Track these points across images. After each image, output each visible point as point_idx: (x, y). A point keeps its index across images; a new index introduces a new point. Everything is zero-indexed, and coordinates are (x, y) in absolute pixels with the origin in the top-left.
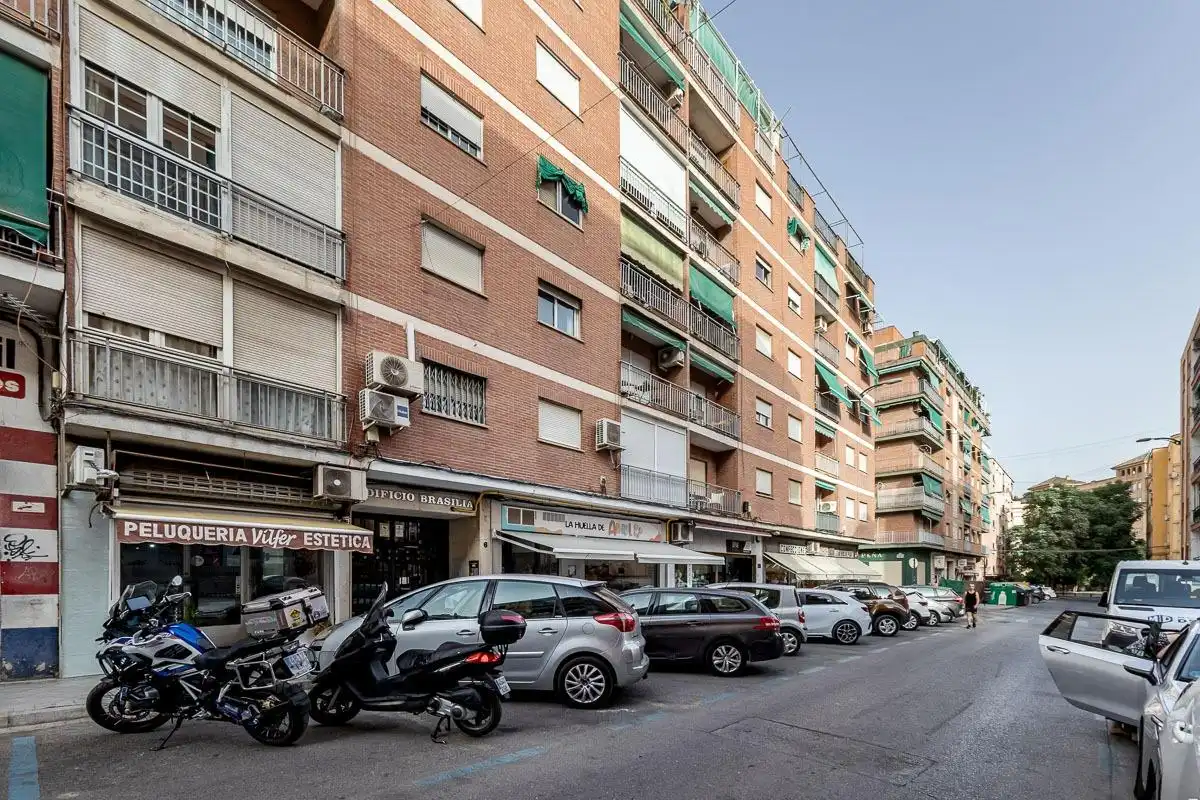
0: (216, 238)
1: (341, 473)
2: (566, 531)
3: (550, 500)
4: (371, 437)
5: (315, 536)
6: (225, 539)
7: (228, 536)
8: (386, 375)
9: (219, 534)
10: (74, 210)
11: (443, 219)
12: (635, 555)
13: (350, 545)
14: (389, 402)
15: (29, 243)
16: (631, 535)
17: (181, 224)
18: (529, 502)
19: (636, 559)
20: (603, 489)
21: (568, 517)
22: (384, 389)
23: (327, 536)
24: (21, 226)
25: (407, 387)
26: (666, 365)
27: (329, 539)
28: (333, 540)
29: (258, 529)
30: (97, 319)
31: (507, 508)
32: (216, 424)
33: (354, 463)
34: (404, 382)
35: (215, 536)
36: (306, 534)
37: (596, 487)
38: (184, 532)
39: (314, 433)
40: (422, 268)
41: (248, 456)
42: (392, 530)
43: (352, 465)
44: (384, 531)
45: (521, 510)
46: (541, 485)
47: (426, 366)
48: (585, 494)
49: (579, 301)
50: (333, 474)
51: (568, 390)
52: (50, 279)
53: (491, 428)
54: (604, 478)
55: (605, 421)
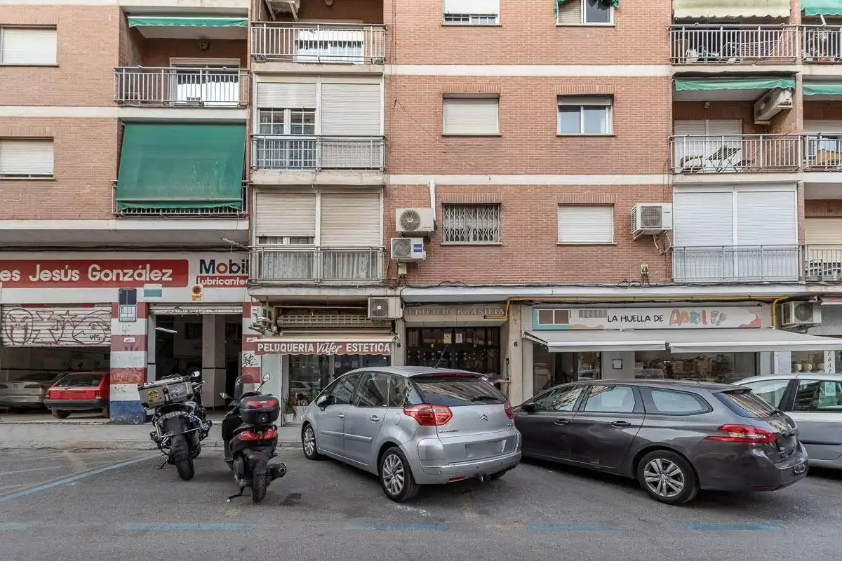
0: (313, 173)
1: (383, 301)
2: (607, 325)
3: (577, 297)
4: (402, 271)
5: (353, 346)
6: (303, 351)
7: (304, 349)
8: (404, 224)
9: (300, 348)
10: (253, 186)
11: (461, 90)
12: (667, 344)
13: (376, 351)
14: (407, 243)
15: (235, 211)
16: (705, 322)
17: (297, 172)
18: (560, 303)
19: (668, 350)
20: (645, 277)
21: (611, 313)
22: (404, 235)
23: (360, 345)
24: (232, 204)
25: (420, 229)
26: (767, 115)
27: (362, 347)
28: (365, 348)
29: (320, 343)
30: (263, 239)
31: (537, 310)
32: (312, 283)
33: (389, 292)
34: (418, 225)
35: (297, 349)
36: (348, 344)
37: (635, 276)
38: (283, 347)
39: (367, 277)
40: (442, 136)
41: (330, 298)
42: (453, 338)
43: (388, 294)
44: (447, 339)
45: (554, 310)
46: (560, 286)
47: (446, 210)
48: (617, 286)
49: (611, 97)
50: (378, 302)
51: (594, 188)
52: (243, 225)
53: (505, 244)
54: (647, 265)
55: (639, 206)
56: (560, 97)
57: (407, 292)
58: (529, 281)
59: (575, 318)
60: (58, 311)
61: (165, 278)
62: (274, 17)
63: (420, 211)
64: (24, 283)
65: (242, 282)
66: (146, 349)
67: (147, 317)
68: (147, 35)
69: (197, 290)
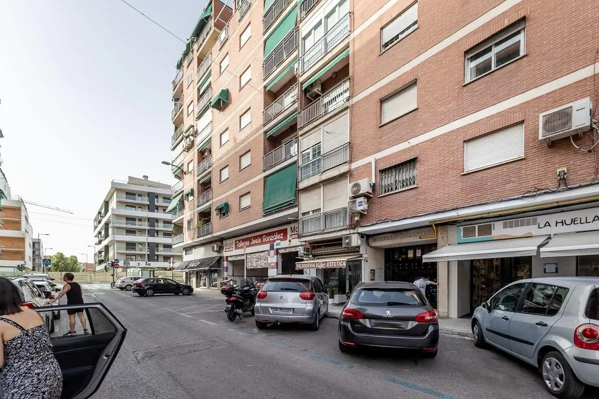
0: (320, 175)
2: (536, 232)
4: (357, 218)
5: (330, 264)
8: (352, 192)
10: (300, 190)
11: (391, 91)
13: (339, 266)
14: (355, 202)
15: (292, 204)
17: (314, 177)
20: (562, 180)
21: (542, 220)
22: (353, 198)
23: (333, 262)
24: (291, 202)
25: (361, 192)
28: (335, 264)
29: (317, 263)
30: (304, 214)
31: (462, 228)
32: (320, 232)
34: (359, 190)
36: (328, 263)
37: (551, 184)
38: (305, 266)
39: (342, 225)
40: (381, 126)
42: (415, 254)
43: (351, 232)
44: (411, 254)
45: (477, 226)
46: (463, 208)
47: (382, 173)
48: (522, 197)
49: (524, 19)
50: (347, 238)
51: (500, 114)
52: (296, 210)
53: (420, 186)
54: (565, 169)
55: (541, 115)
56: (466, 52)
57: (361, 230)
58: (438, 209)
59: (498, 229)
60: (257, 254)
61: (282, 238)
62: (313, 100)
63: (359, 182)
64: (250, 246)
65: (296, 236)
66: (277, 268)
67: (277, 255)
68: (275, 136)
69: (290, 241)
